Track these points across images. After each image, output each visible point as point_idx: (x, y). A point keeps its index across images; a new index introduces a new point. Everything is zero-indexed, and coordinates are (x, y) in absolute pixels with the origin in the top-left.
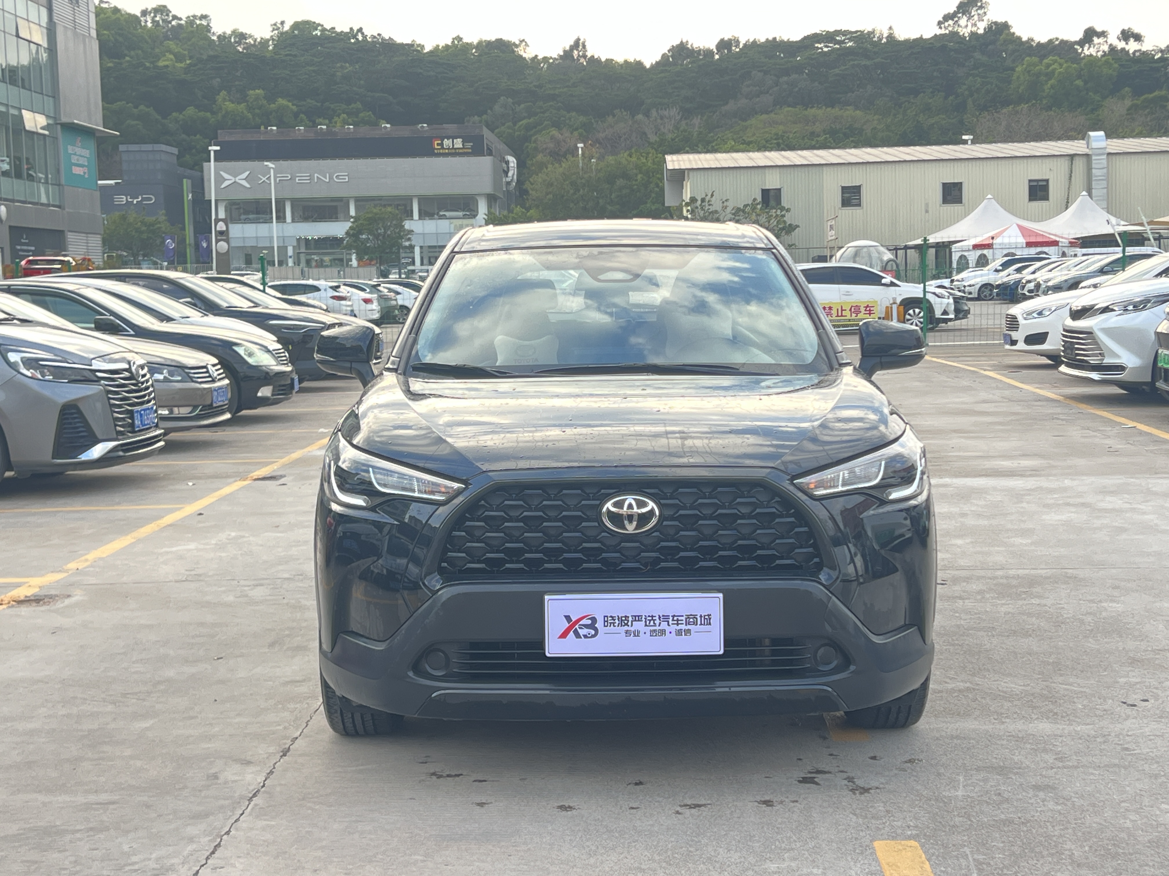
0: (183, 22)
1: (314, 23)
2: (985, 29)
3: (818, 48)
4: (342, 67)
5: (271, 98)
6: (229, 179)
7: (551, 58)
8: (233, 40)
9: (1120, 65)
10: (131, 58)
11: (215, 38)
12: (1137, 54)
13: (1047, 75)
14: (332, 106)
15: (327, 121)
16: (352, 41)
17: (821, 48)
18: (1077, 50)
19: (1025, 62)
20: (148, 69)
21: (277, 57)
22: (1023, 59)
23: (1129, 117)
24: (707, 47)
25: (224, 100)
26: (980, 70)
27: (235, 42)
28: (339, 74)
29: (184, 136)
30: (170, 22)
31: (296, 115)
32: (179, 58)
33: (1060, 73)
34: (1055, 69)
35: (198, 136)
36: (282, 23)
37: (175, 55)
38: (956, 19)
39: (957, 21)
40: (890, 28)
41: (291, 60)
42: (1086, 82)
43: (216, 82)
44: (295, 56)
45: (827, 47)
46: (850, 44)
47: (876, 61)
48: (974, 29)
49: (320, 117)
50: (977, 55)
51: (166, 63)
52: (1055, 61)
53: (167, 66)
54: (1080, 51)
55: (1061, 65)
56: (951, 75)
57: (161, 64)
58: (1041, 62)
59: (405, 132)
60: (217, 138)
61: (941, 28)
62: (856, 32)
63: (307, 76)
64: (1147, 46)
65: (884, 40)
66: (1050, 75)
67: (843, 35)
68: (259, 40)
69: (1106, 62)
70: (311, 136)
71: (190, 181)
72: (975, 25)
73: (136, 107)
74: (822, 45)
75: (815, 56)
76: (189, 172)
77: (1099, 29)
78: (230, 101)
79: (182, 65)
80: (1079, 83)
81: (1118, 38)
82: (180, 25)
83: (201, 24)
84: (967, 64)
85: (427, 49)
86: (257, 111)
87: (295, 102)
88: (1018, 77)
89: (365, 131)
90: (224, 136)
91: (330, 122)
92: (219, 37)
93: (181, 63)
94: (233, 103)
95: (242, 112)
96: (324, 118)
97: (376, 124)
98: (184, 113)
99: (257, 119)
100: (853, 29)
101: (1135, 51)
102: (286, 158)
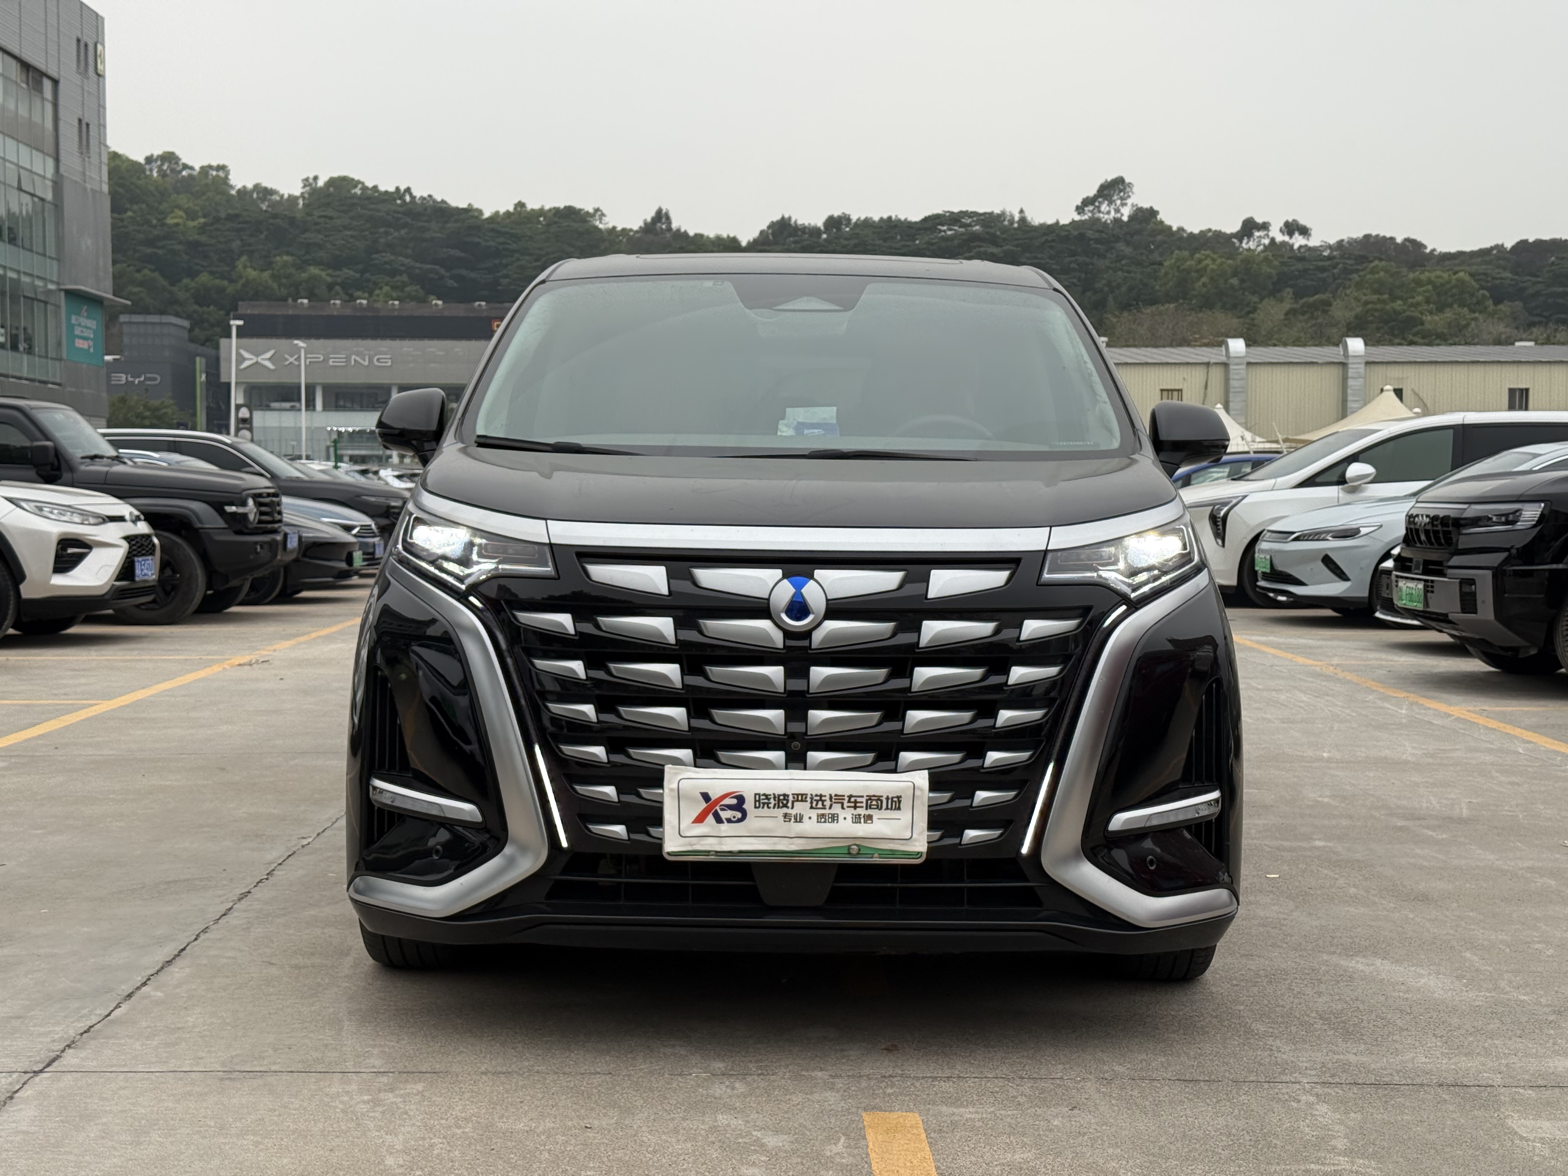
0: (195, 173)
1: (353, 179)
2: (1129, 217)
3: (941, 231)
4: (387, 233)
5: (301, 267)
6: (250, 359)
7: (631, 230)
8: (255, 196)
9: (1281, 262)
10: (134, 212)
11: (233, 192)
12: (1302, 250)
13: (1197, 271)
14: (373, 278)
15: (366, 295)
16: (399, 202)
17: (945, 231)
18: (1234, 243)
19: (1174, 256)
20: (155, 227)
21: (309, 218)
22: (1172, 253)
23: (1286, 322)
24: (813, 224)
25: (245, 267)
26: (1123, 262)
27: (258, 198)
28: (382, 240)
29: (196, 307)
30: (180, 172)
31: (330, 287)
32: (191, 215)
33: (1213, 270)
34: (1207, 265)
35: (212, 308)
36: (316, 178)
37: (186, 211)
38: (1097, 204)
39: (1099, 207)
40: (1022, 211)
41: (326, 223)
42: (1242, 281)
43: (236, 244)
44: (331, 218)
45: (951, 230)
46: (977, 228)
47: (1006, 248)
48: (1118, 215)
49: (358, 290)
50: (1121, 246)
51: (176, 221)
52: (1207, 256)
53: (177, 225)
54: (1237, 244)
55: (1214, 260)
56: (1090, 267)
57: (170, 221)
58: (1192, 256)
59: (459, 310)
60: (236, 309)
61: (1079, 214)
62: (985, 214)
63: (343, 242)
64: (1314, 241)
65: (1016, 225)
66: (1201, 272)
67: (970, 217)
68: (286, 196)
69: (1266, 259)
70: (348, 312)
71: (204, 360)
72: (1117, 211)
73: (139, 271)
74: (945, 228)
75: (936, 240)
76: (201, 349)
77: (1259, 220)
78: (252, 267)
79: (195, 223)
80: (1235, 281)
81: (1281, 230)
82: (191, 176)
83: (218, 176)
84: (1108, 255)
85: (487, 214)
86: (284, 281)
87: (330, 271)
88: (1166, 274)
89: (412, 309)
90: (245, 308)
91: (371, 295)
92: (239, 191)
93: (193, 220)
94: (255, 270)
95: (266, 281)
96: (364, 292)
97: (423, 301)
98: (197, 279)
99: (282, 289)
100: (981, 211)
101: (1301, 247)
102: (318, 336)
